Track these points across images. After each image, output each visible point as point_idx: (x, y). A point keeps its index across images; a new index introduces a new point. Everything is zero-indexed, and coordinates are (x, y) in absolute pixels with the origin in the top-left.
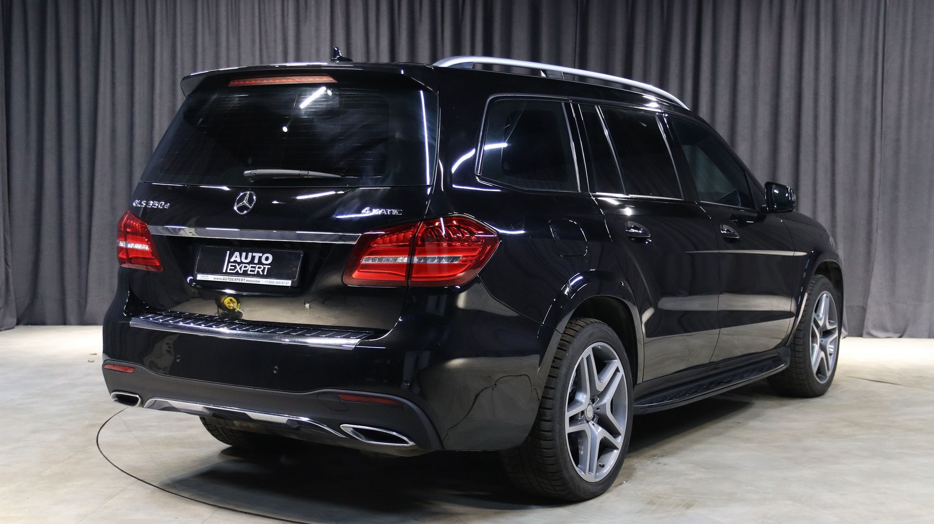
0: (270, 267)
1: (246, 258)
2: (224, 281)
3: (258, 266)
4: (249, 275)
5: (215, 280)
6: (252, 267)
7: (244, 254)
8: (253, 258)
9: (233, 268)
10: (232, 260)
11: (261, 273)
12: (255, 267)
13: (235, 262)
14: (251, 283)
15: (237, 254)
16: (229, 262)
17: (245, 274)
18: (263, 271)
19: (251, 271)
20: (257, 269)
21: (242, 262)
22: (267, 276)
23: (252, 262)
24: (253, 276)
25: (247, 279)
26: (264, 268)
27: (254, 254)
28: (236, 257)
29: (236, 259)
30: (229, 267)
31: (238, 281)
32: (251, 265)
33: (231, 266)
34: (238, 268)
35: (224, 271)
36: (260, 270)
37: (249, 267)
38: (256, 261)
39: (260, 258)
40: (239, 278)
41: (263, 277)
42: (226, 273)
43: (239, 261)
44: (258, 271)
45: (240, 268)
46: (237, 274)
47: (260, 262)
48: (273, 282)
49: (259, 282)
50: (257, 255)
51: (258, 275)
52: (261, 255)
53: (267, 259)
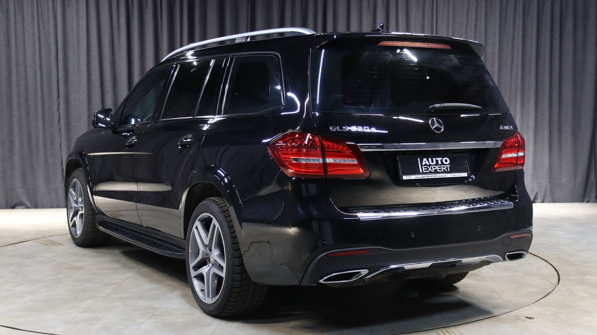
0: (450, 166)
1: (432, 162)
2: (422, 178)
3: (442, 166)
4: (439, 173)
5: (416, 178)
6: (439, 167)
7: (430, 159)
8: (437, 161)
9: (426, 169)
10: (423, 164)
11: (446, 171)
12: (441, 167)
13: (426, 165)
14: (441, 177)
15: (425, 159)
16: (422, 166)
17: (436, 172)
18: (447, 168)
19: (439, 170)
20: (442, 168)
21: (430, 165)
22: (451, 172)
23: (437, 163)
24: (442, 172)
25: (438, 175)
26: (447, 167)
27: (437, 159)
28: (425, 162)
29: (426, 163)
30: (424, 169)
31: (433, 177)
32: (437, 166)
33: (424, 168)
34: (430, 169)
35: (421, 172)
36: (445, 168)
37: (437, 167)
38: (440, 163)
39: (442, 161)
40: (433, 175)
41: (448, 172)
42: (423, 173)
43: (428, 164)
44: (444, 169)
45: (432, 168)
46: (431, 172)
47: (442, 164)
48: (455, 175)
49: (446, 176)
50: (439, 159)
51: (444, 172)
52: (441, 159)
53: (446, 161)
